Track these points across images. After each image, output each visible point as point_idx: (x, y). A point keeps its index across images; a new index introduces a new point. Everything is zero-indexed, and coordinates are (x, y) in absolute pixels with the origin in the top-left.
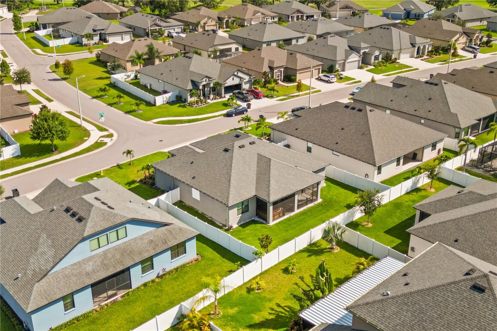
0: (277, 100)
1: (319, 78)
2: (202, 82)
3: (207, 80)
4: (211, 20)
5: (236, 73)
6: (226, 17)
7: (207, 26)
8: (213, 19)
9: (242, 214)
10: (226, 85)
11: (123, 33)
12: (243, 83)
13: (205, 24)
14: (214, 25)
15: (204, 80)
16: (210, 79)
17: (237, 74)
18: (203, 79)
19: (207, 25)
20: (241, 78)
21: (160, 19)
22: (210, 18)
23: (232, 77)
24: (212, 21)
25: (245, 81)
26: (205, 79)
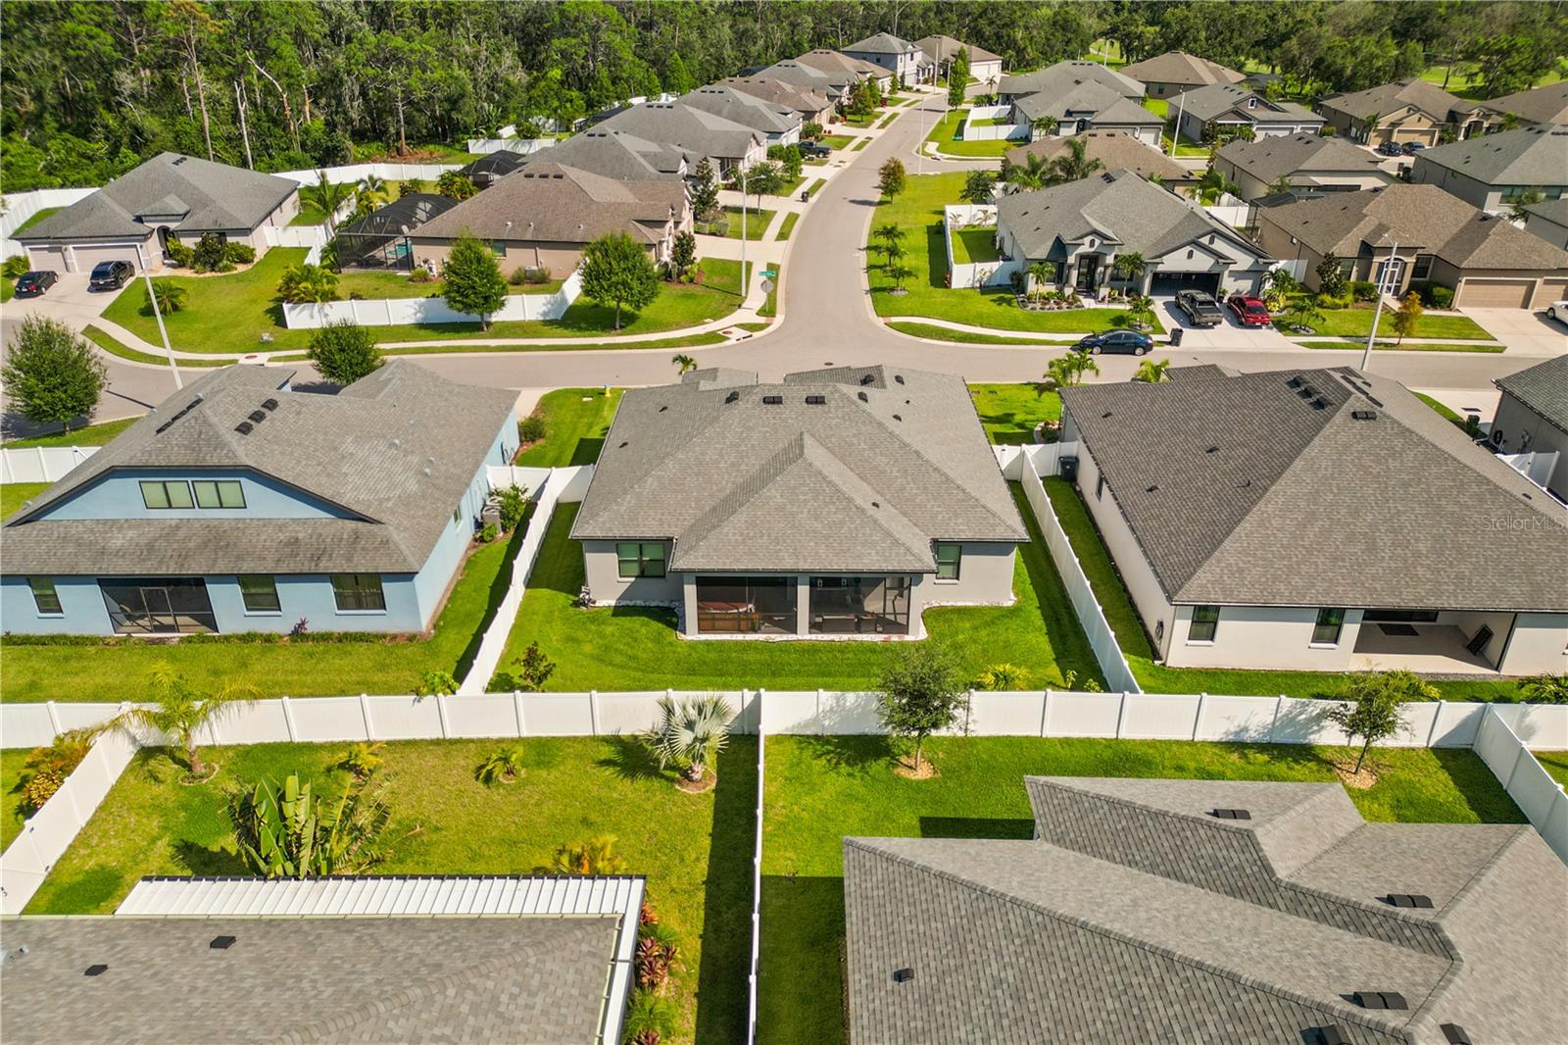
0: (1298, 344)
1: (1551, 314)
2: (1079, 245)
3: (1097, 242)
4: (1417, 116)
5: (1205, 240)
6: (1476, 111)
7: (1399, 131)
8: (1428, 115)
9: (637, 577)
10: (1160, 268)
11: (1138, 127)
12: (1226, 273)
13: (1394, 125)
14: (1422, 133)
15: (1087, 240)
16: (1105, 242)
17: (1212, 241)
18: (1082, 237)
19: (1400, 128)
20: (1218, 255)
21: (1258, 100)
22: (1419, 110)
23: (1188, 248)
24: (1420, 120)
25: (1232, 267)
26: (1090, 238)
